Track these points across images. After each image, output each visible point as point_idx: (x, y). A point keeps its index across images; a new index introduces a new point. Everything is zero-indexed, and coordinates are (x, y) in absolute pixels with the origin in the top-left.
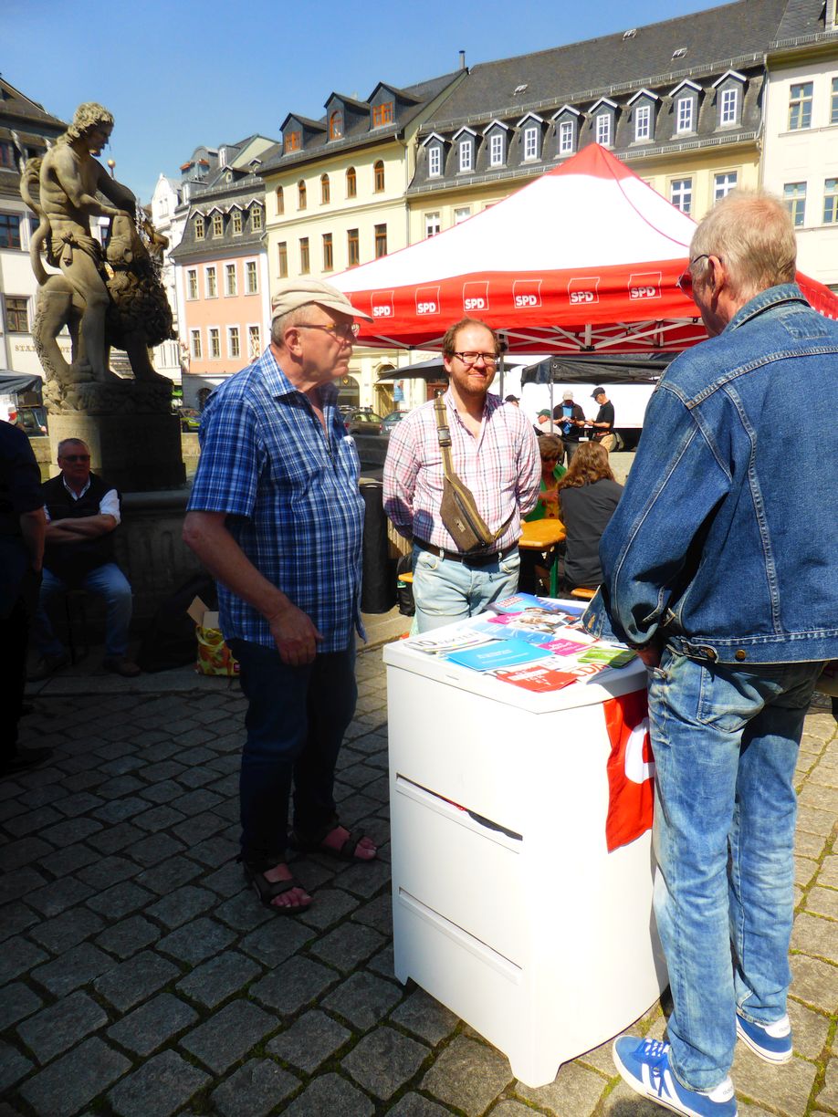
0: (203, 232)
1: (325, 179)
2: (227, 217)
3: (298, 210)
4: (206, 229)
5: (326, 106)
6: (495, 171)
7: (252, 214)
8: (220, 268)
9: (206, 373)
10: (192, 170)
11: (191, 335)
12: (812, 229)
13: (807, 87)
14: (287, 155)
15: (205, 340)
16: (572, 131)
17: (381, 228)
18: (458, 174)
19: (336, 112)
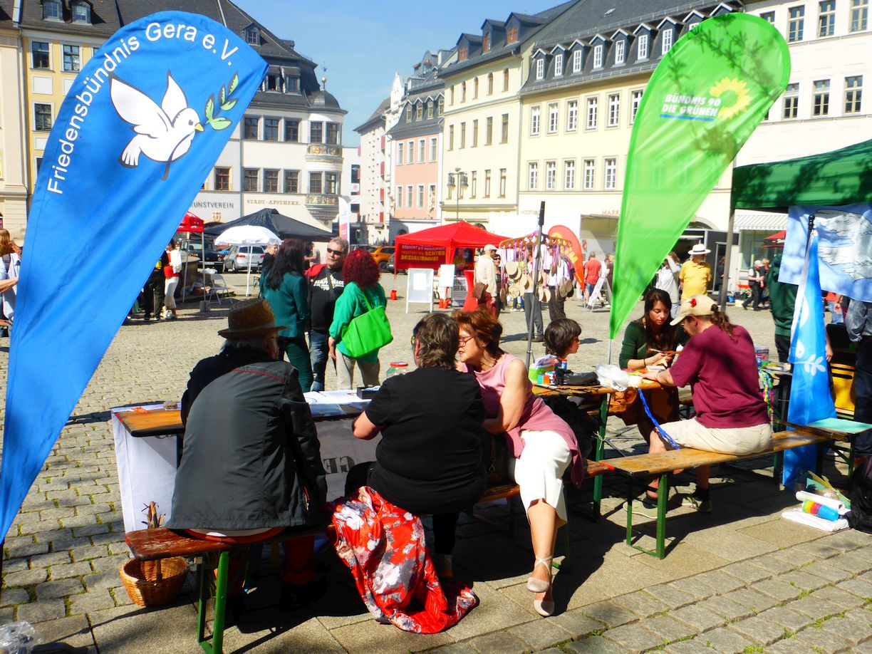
0: (411, 115)
1: (477, 80)
2: (425, 106)
3: (462, 102)
4: (413, 114)
5: (482, 28)
6: (575, 77)
7: (439, 104)
8: (416, 142)
9: (403, 218)
10: (420, 68)
11: (397, 189)
12: (773, 123)
13: (772, 14)
14: (460, 62)
15: (405, 193)
16: (623, 47)
17: (506, 116)
18: (554, 78)
19: (488, 33)
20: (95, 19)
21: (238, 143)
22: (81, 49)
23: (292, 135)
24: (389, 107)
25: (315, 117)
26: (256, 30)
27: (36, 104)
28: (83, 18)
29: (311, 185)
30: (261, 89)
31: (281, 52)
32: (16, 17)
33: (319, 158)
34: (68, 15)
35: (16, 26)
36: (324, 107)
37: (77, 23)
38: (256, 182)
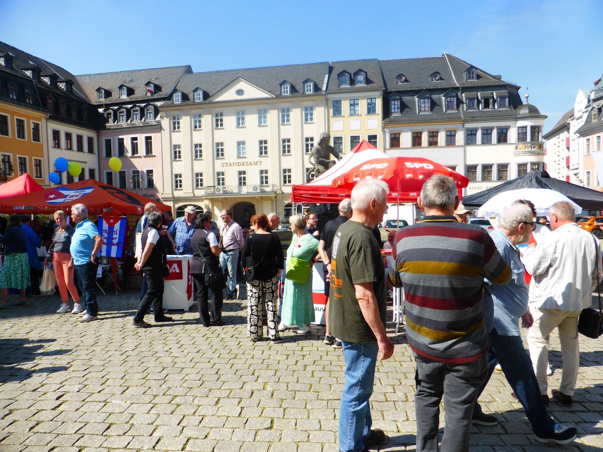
0: (597, 116)
4: (599, 115)
10: (599, 83)
11: (586, 174)
15: (593, 177)
20: (368, 81)
21: (462, 149)
22: (360, 101)
23: (503, 138)
24: (573, 115)
25: (521, 123)
26: (474, 70)
27: (334, 138)
28: (361, 82)
29: (519, 173)
30: (479, 109)
31: (493, 82)
32: (324, 89)
33: (525, 153)
34: (352, 82)
35: (324, 93)
36: (528, 115)
37: (358, 85)
38: (476, 175)
